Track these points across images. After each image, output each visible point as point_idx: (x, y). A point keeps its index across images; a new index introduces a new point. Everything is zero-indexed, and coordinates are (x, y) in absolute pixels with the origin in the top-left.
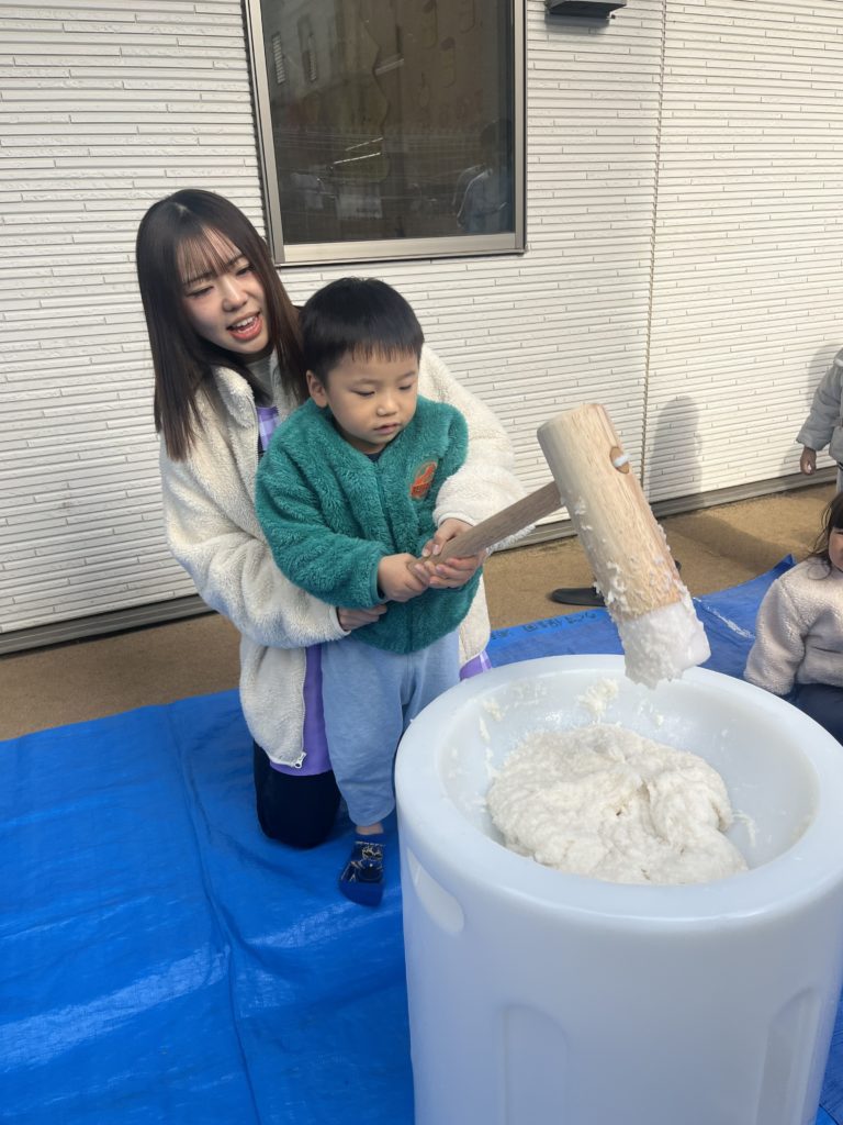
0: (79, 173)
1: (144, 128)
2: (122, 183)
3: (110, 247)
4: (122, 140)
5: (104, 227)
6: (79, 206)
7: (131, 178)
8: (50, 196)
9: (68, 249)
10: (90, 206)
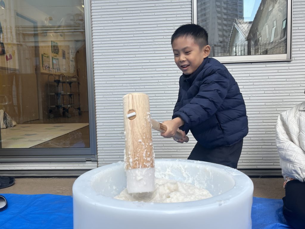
0: (140, 38)
1: (159, 25)
2: (151, 41)
3: (145, 58)
4: (153, 29)
5: (144, 53)
6: (138, 47)
7: (154, 39)
8: (131, 44)
9: (134, 59)
10: (141, 47)
